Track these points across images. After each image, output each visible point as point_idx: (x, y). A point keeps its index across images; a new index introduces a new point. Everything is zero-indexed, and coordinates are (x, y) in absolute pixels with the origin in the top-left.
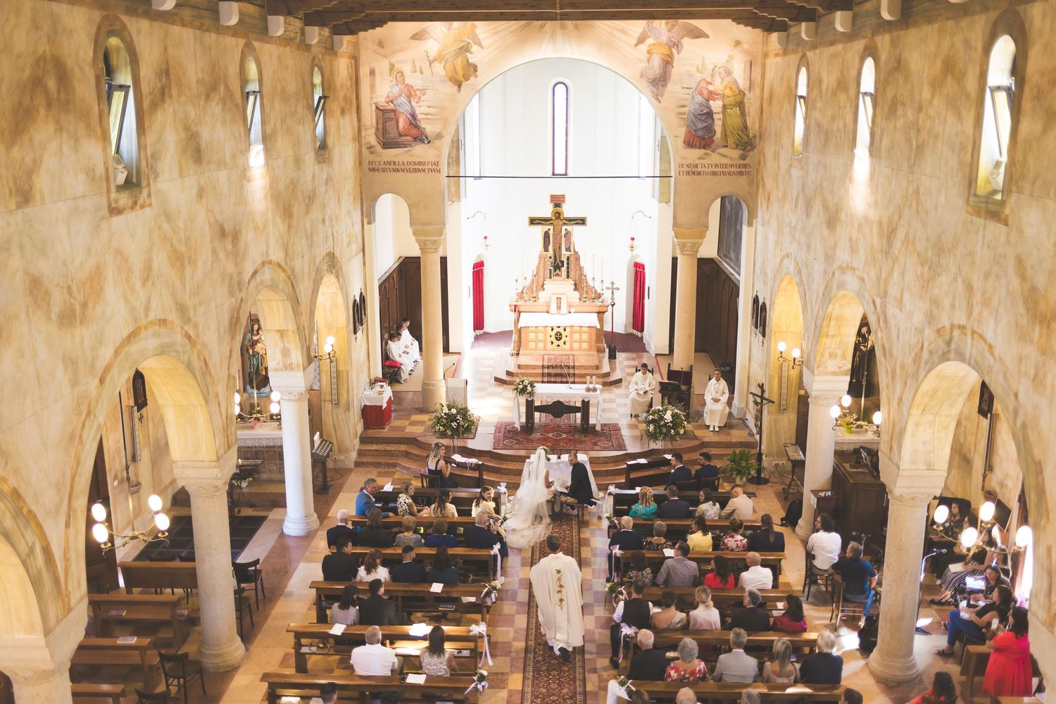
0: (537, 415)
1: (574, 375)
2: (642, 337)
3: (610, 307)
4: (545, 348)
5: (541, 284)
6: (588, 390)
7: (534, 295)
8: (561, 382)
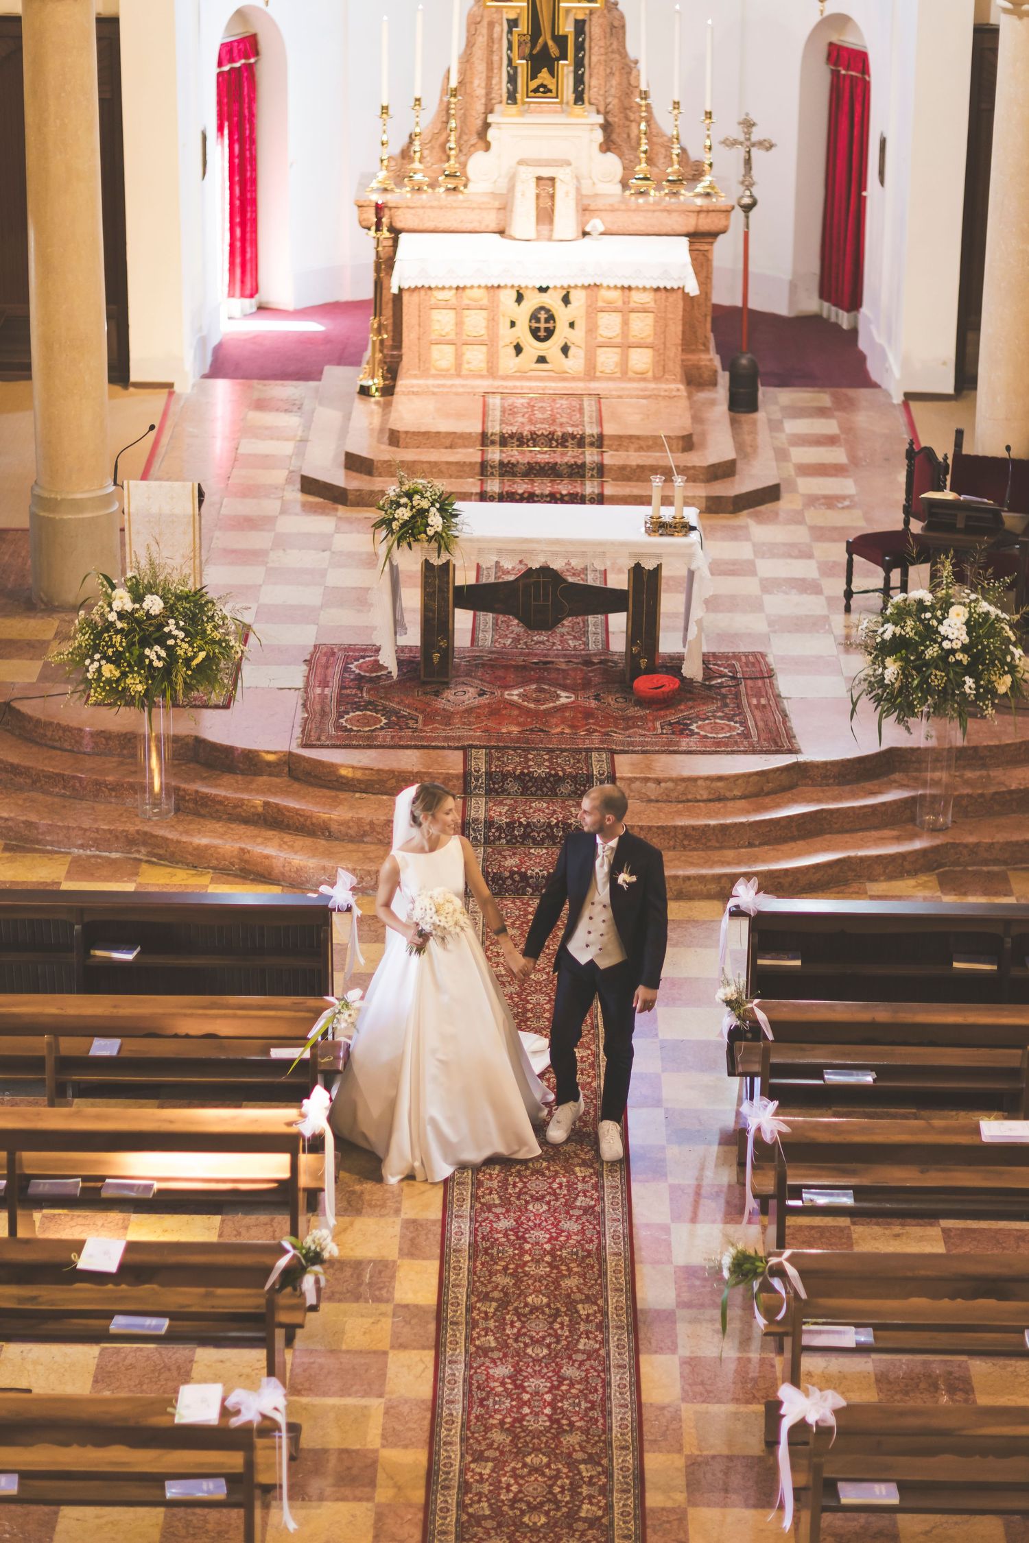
0: (463, 619)
1: (601, 470)
2: (854, 332)
3: (738, 214)
4: (492, 371)
5: (479, 123)
6: (659, 527)
7: (453, 165)
8: (554, 498)
